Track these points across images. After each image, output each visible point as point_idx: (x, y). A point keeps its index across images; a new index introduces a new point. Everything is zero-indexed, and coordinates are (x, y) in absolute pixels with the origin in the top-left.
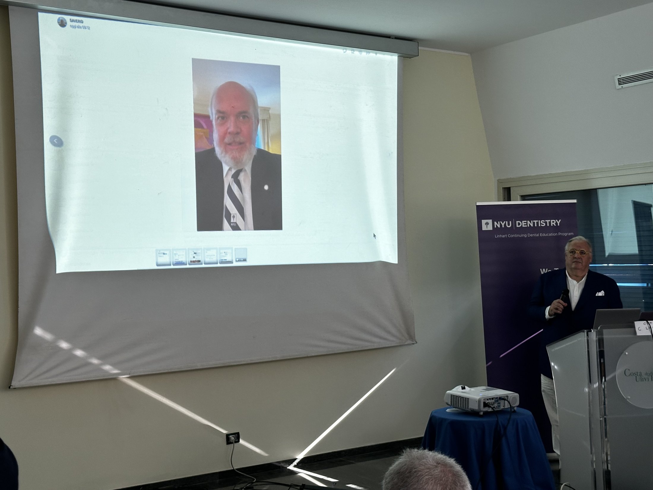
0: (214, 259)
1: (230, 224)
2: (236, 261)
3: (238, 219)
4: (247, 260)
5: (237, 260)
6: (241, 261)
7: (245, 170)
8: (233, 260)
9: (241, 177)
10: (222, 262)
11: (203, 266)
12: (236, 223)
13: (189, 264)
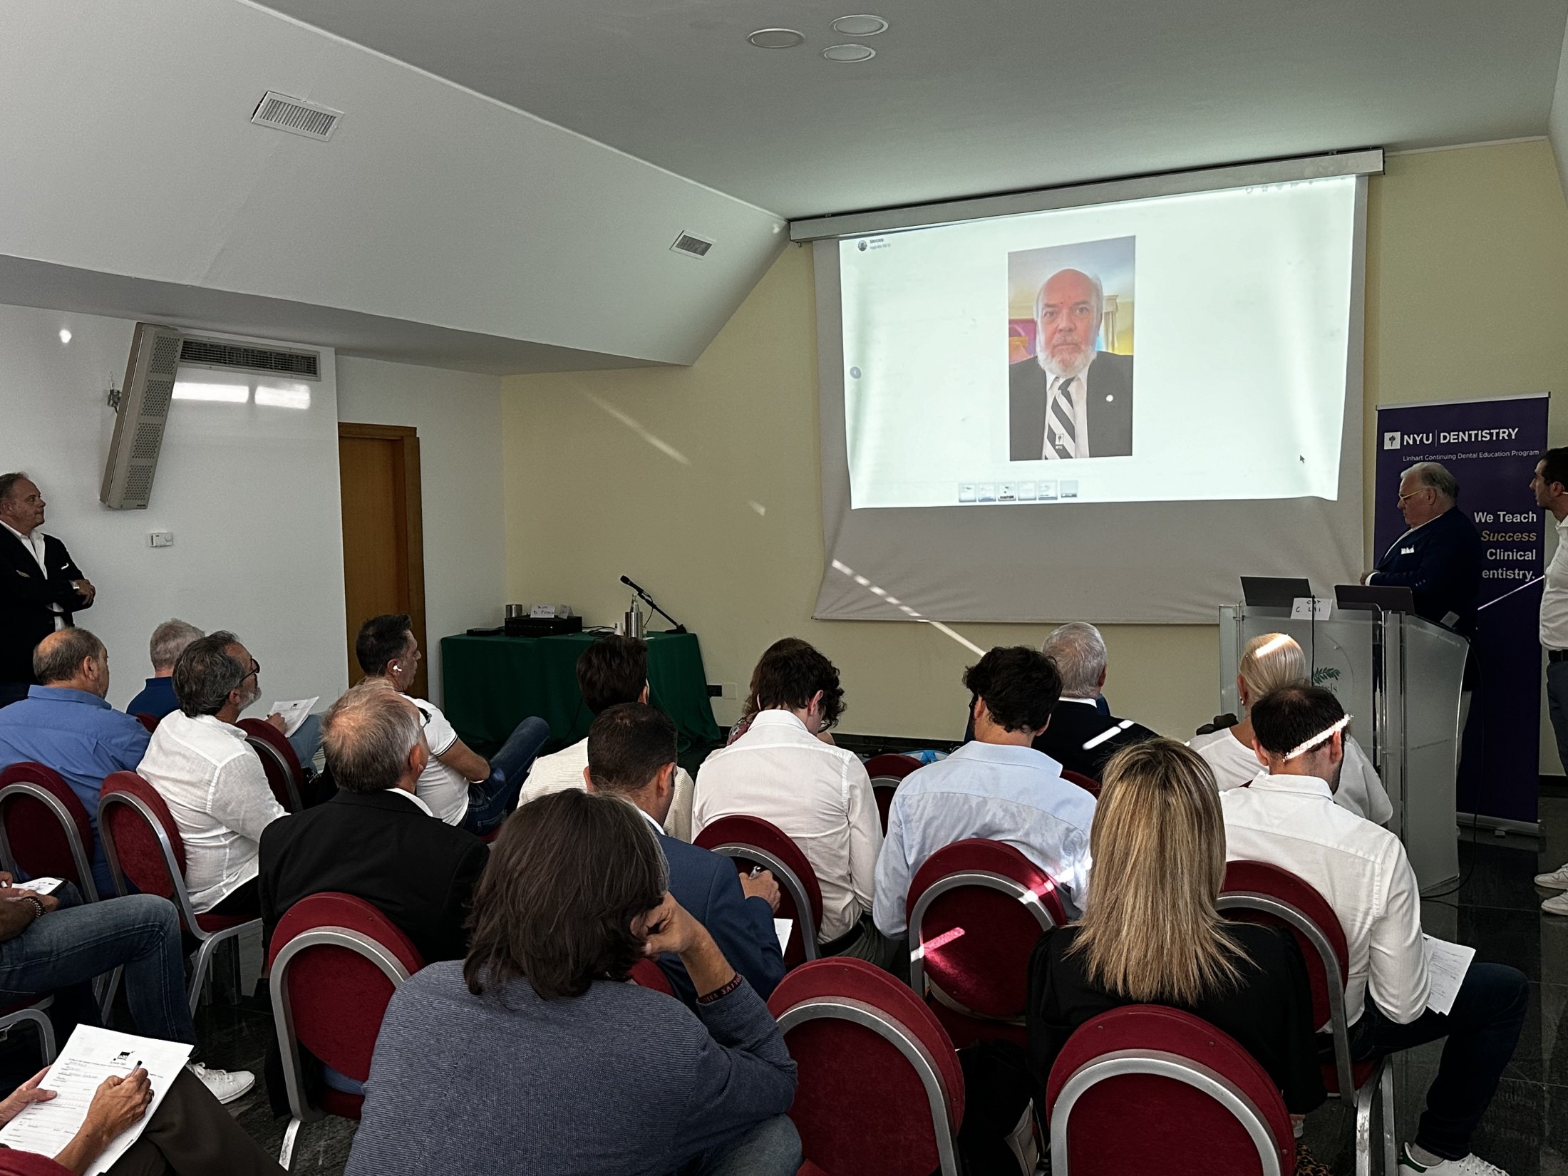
0: (1032, 495)
1: (1054, 447)
2: (1062, 497)
3: (1066, 441)
4: (1078, 495)
5: (1064, 495)
6: (1069, 496)
7: (1079, 379)
8: (1057, 495)
9: (1072, 389)
10: (1041, 499)
11: (1017, 502)
12: (1063, 445)
13: (999, 500)
